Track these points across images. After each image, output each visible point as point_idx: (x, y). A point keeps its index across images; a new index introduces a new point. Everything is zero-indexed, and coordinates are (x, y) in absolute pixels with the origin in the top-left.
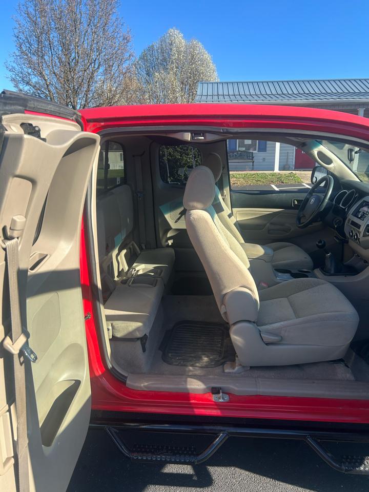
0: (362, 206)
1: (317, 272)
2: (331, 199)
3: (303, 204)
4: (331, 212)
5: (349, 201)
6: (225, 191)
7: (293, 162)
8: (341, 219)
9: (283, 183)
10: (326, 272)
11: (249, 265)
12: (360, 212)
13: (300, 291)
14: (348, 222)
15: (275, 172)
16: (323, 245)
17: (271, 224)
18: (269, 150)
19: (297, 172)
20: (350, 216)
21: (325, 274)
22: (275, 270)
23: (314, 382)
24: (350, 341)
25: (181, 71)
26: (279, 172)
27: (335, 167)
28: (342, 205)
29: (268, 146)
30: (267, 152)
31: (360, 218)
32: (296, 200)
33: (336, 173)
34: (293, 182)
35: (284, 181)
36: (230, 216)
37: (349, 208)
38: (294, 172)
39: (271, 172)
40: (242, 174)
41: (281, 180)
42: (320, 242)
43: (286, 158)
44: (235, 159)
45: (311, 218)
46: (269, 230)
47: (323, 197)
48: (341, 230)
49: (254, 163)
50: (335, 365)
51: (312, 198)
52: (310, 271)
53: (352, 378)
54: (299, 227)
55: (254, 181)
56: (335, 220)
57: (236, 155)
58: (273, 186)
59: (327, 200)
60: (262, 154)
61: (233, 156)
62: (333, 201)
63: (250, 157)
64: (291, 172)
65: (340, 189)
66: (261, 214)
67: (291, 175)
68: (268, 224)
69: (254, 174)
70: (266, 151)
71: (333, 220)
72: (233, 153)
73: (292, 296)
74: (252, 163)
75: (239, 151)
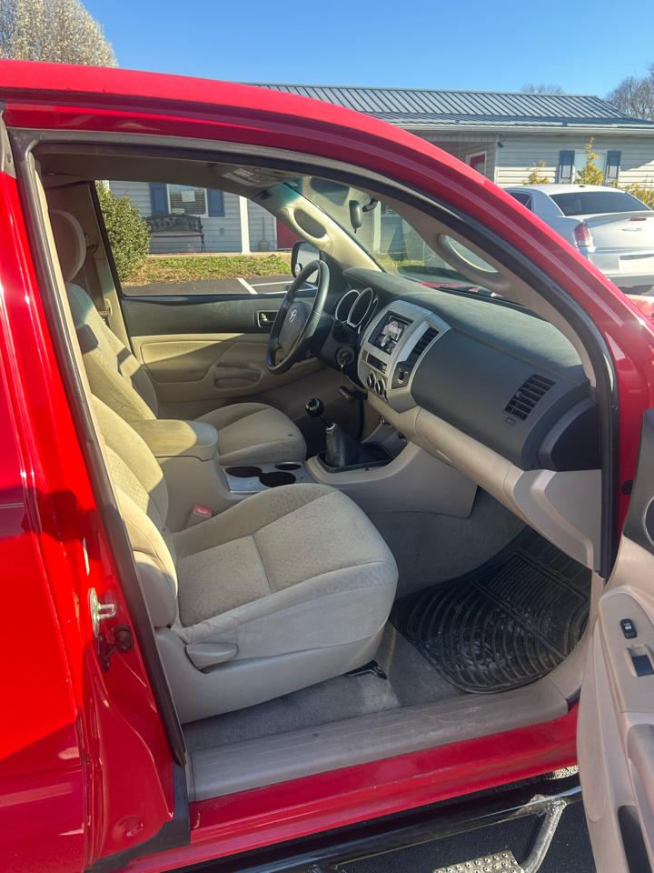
0: (385, 322)
1: (314, 465)
2: (329, 309)
3: (276, 323)
4: (330, 336)
5: (364, 312)
6: (107, 300)
7: (274, 236)
8: (351, 350)
9: (258, 274)
10: (329, 464)
11: (162, 475)
12: (384, 336)
13: (279, 516)
14: (364, 359)
15: (243, 254)
16: (318, 409)
17: (220, 365)
18: (230, 214)
19: (282, 253)
20: (367, 347)
21: (328, 470)
22: (228, 471)
23: (316, 735)
24: (383, 625)
25: (42, 53)
26: (251, 254)
27: (331, 243)
28: (351, 321)
29: (226, 205)
30: (227, 216)
31: (384, 349)
32: (264, 313)
33: (335, 255)
34: (276, 273)
35: (261, 272)
36: (122, 357)
37: (365, 325)
38: (277, 254)
39: (237, 254)
40: (183, 260)
41: (255, 269)
42: (312, 403)
43: (261, 228)
44: (166, 230)
45: (292, 351)
46: (216, 381)
47: (312, 305)
48: (351, 371)
49: (205, 238)
50: (359, 678)
51: (292, 308)
52: (299, 463)
53: (394, 702)
54: (272, 372)
55: (206, 272)
56: (339, 352)
57: (168, 223)
58: (242, 281)
59: (319, 313)
60: (217, 221)
61: (162, 225)
62: (333, 313)
63: (196, 227)
64: (272, 253)
65: (345, 288)
66: (197, 345)
67: (272, 260)
68: (213, 368)
69: (204, 260)
70: (223, 216)
71: (337, 352)
72: (162, 218)
73: (262, 530)
74: (200, 238)
75: (174, 215)
